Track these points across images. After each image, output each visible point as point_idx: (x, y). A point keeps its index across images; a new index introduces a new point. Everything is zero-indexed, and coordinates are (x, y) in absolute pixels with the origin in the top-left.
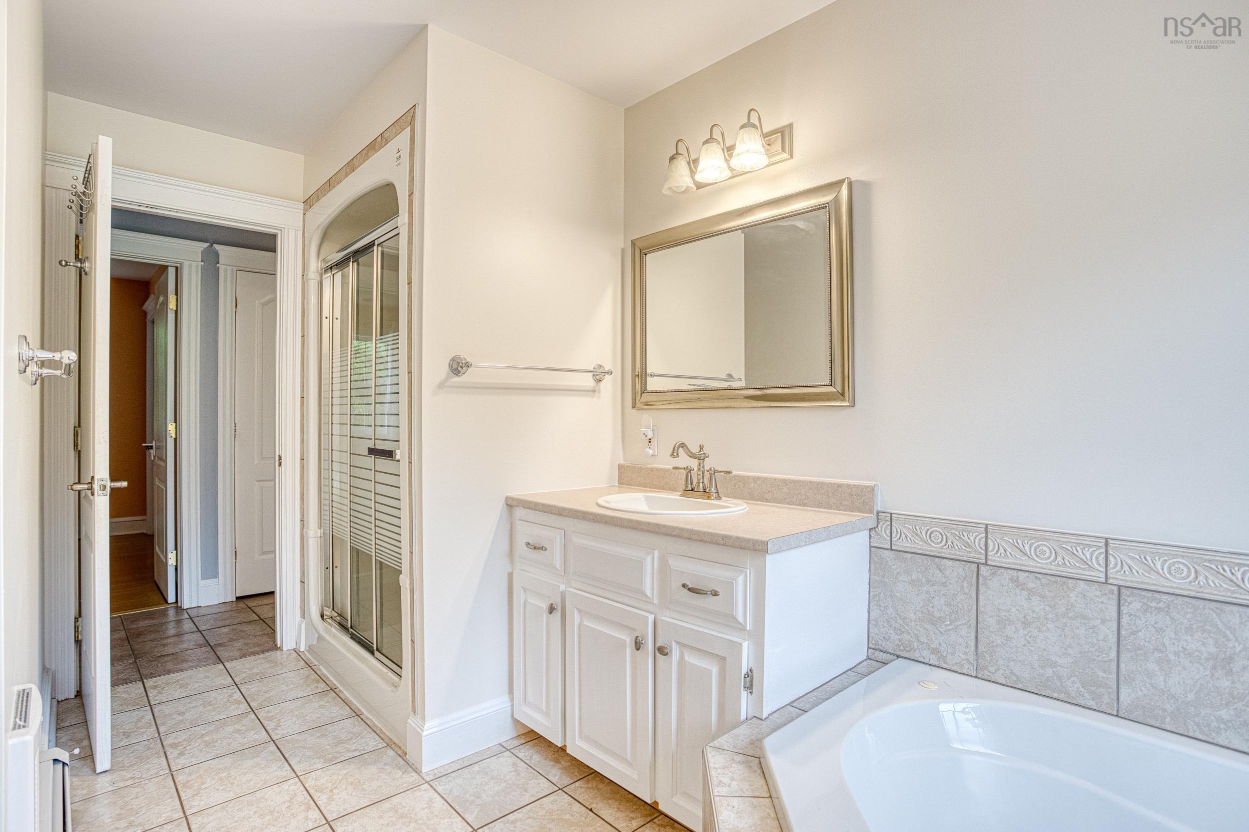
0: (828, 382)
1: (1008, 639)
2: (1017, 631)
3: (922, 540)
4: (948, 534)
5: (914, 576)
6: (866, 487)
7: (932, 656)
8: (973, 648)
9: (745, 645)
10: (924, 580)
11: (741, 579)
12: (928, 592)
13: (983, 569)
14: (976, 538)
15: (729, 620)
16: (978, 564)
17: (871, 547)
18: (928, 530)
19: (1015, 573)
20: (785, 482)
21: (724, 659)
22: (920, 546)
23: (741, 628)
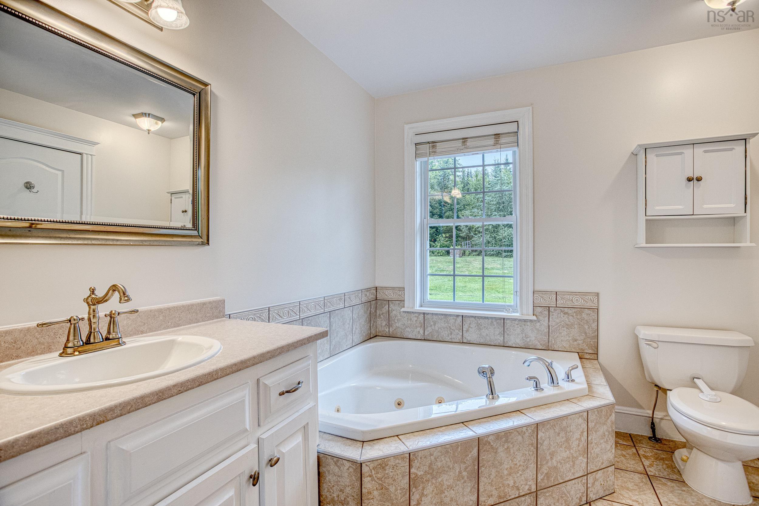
4: (255, 317)
18: (247, 318)
20: (160, 311)
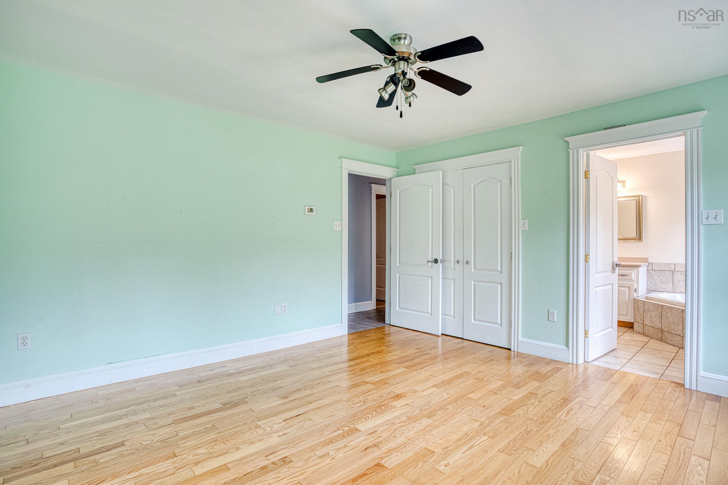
0: (636, 236)
1: (680, 284)
2: (682, 282)
3: (660, 267)
4: (666, 266)
5: (658, 274)
6: (646, 258)
7: (663, 290)
8: (672, 287)
9: (635, 284)
10: (660, 275)
11: (633, 272)
12: (661, 277)
13: (674, 272)
14: (673, 266)
15: (631, 280)
16: (673, 271)
17: (647, 270)
18: (661, 265)
19: (681, 272)
21: (629, 287)
22: (659, 269)
23: (634, 281)
